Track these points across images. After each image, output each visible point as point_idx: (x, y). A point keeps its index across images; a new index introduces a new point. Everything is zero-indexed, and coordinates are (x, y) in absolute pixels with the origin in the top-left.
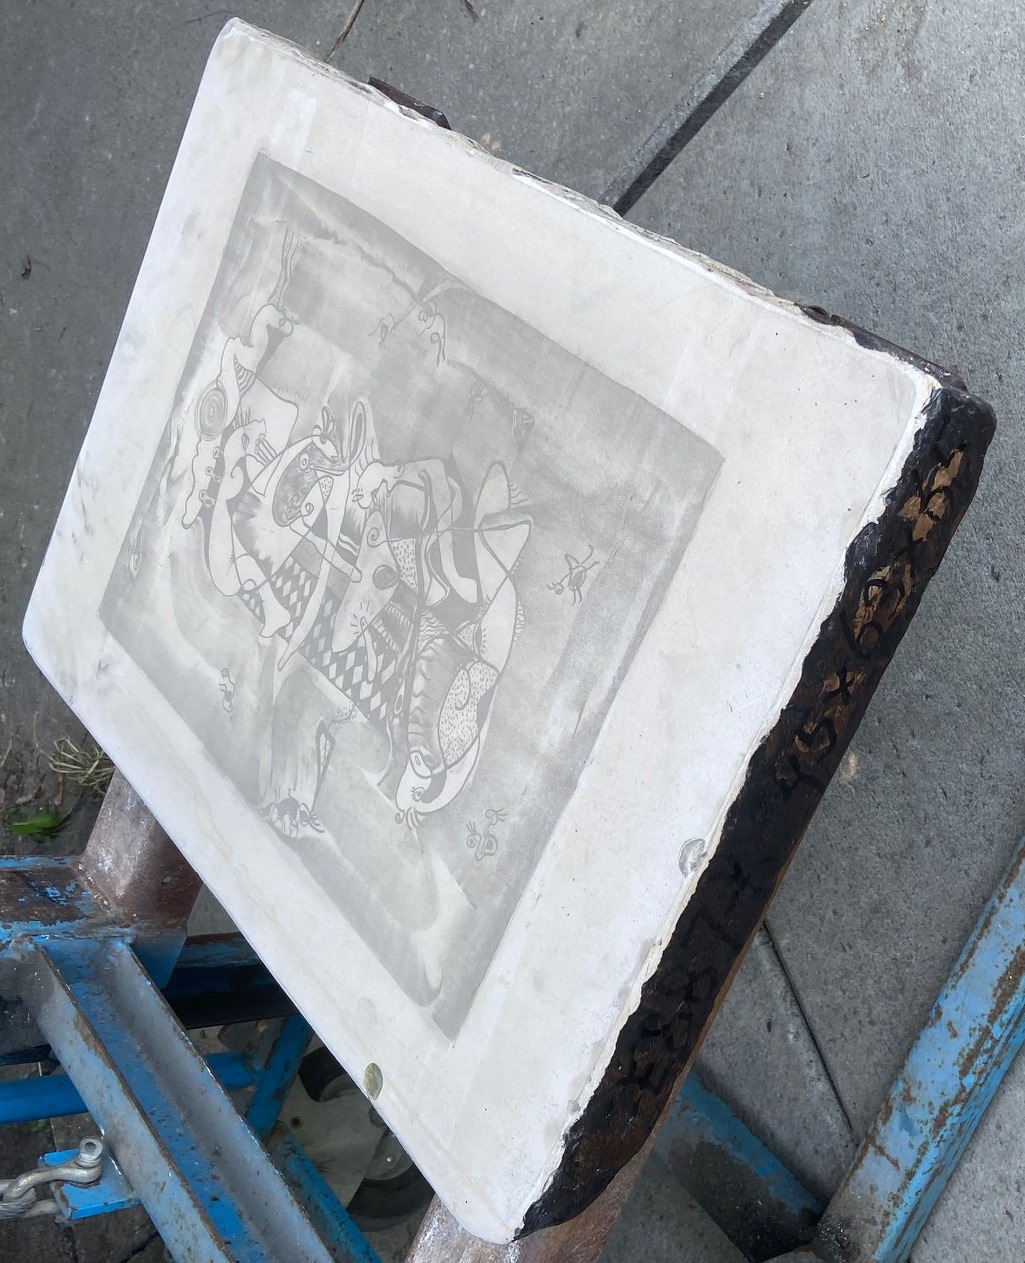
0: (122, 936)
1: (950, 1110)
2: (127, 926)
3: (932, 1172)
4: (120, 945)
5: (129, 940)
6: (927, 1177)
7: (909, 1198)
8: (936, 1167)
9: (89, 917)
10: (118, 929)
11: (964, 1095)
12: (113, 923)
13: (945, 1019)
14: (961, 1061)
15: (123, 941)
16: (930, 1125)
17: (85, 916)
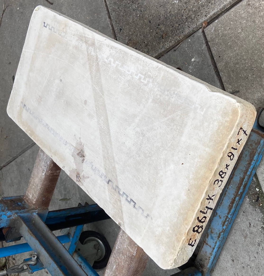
0: (35, 212)
1: (221, 234)
2: (36, 210)
3: (218, 247)
4: (35, 214)
5: (37, 213)
6: (217, 249)
7: (214, 253)
8: (219, 246)
9: (28, 208)
10: (34, 210)
11: (223, 231)
12: (33, 209)
13: (218, 215)
14: (222, 223)
15: (36, 213)
16: (217, 238)
17: (27, 208)
